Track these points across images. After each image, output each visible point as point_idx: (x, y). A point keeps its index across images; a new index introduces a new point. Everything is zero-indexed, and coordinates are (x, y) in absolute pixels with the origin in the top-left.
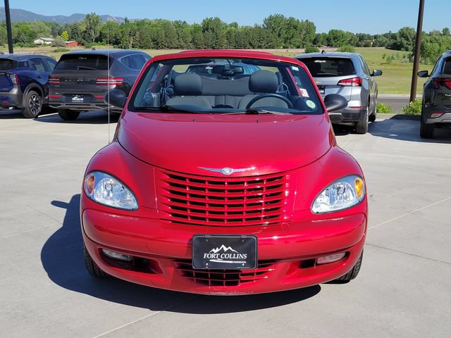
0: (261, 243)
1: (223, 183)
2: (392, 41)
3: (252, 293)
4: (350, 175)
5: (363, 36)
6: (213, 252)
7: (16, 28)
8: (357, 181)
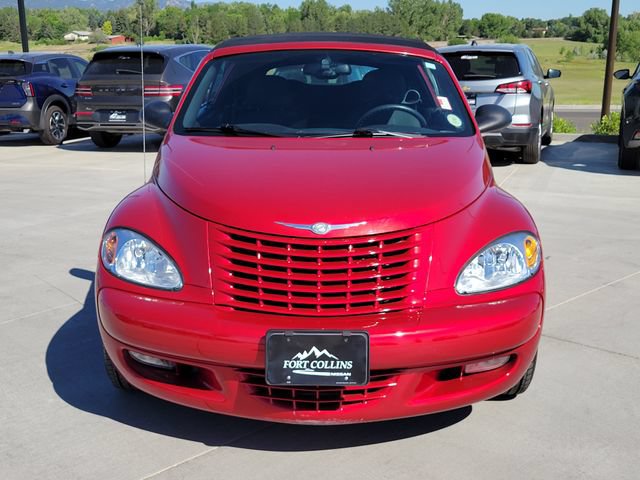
0: (374, 342)
1: (315, 248)
2: (574, 29)
3: (362, 421)
4: (517, 232)
5: (531, 22)
6: (297, 359)
7: (39, 19)
8: (528, 242)
